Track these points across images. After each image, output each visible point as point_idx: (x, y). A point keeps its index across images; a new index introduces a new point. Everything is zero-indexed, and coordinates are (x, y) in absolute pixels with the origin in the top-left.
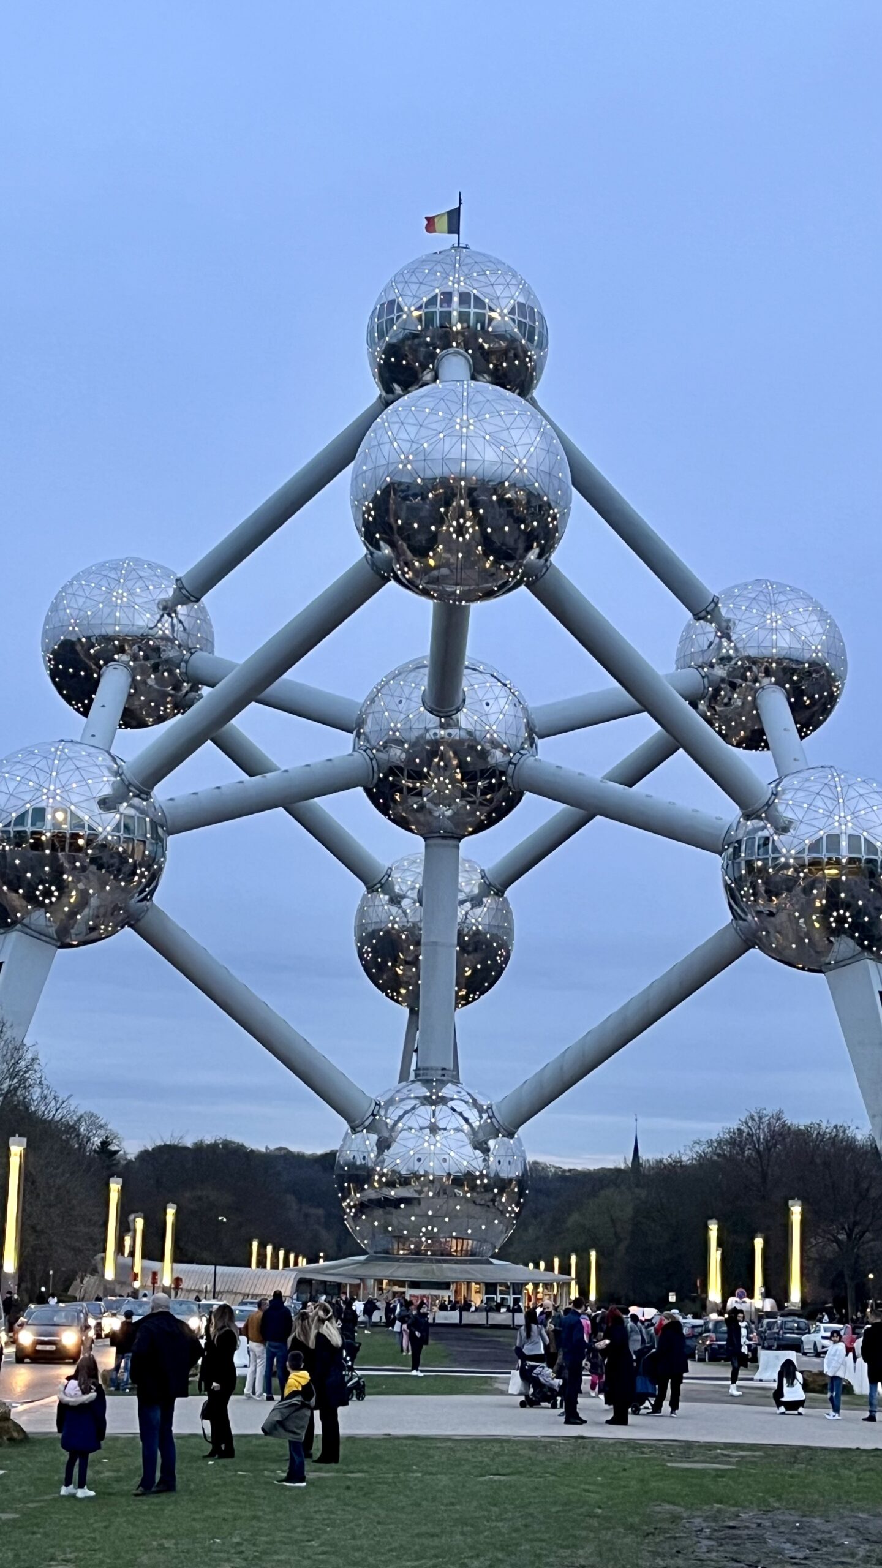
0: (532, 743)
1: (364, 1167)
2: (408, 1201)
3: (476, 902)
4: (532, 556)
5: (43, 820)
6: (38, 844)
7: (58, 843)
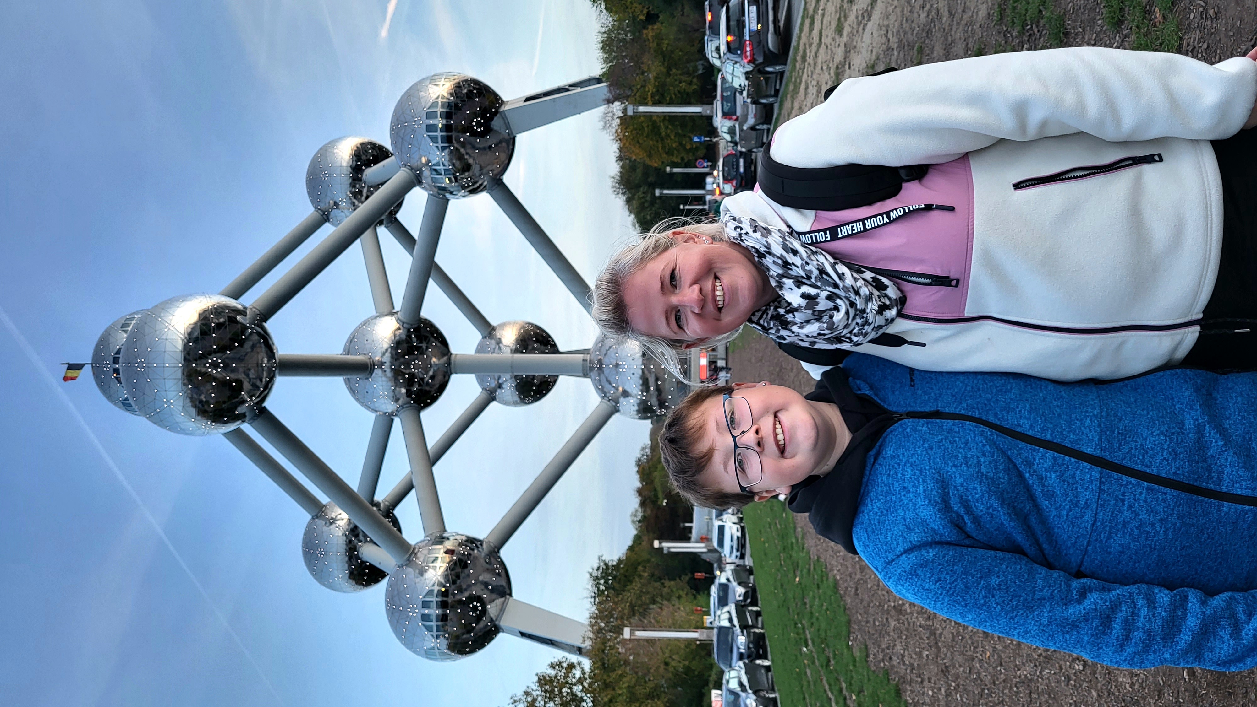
1: (639, 405)
2: (657, 379)
5: (428, 615)
6: (444, 618)
7: (443, 605)
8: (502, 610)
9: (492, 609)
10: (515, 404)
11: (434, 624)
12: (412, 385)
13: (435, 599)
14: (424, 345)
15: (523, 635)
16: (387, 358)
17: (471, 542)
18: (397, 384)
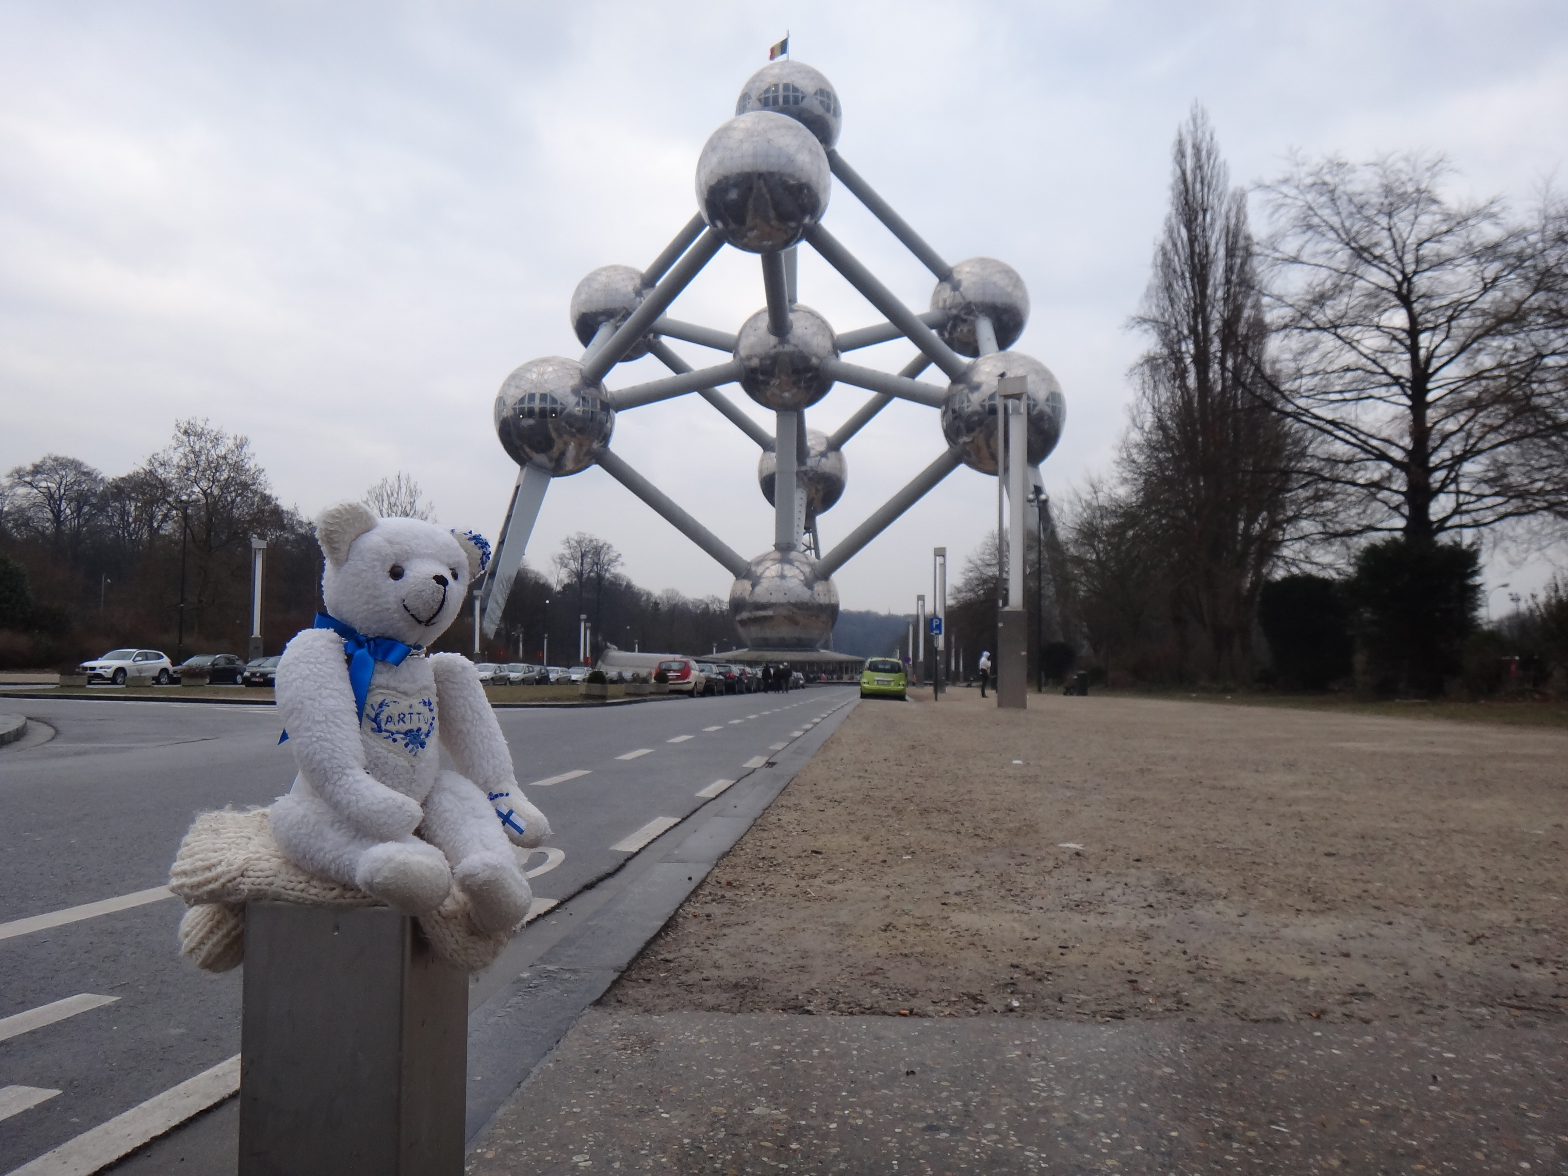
0: (837, 356)
1: (744, 598)
2: (767, 618)
3: (823, 455)
4: (807, 220)
5: (534, 400)
6: (530, 413)
7: (543, 413)
8: (540, 467)
9: (541, 458)
10: (761, 472)
11: (526, 405)
12: (763, 373)
13: (548, 405)
14: (802, 384)
15: (517, 488)
16: (788, 348)
17: (605, 437)
18: (762, 359)
